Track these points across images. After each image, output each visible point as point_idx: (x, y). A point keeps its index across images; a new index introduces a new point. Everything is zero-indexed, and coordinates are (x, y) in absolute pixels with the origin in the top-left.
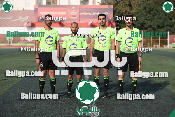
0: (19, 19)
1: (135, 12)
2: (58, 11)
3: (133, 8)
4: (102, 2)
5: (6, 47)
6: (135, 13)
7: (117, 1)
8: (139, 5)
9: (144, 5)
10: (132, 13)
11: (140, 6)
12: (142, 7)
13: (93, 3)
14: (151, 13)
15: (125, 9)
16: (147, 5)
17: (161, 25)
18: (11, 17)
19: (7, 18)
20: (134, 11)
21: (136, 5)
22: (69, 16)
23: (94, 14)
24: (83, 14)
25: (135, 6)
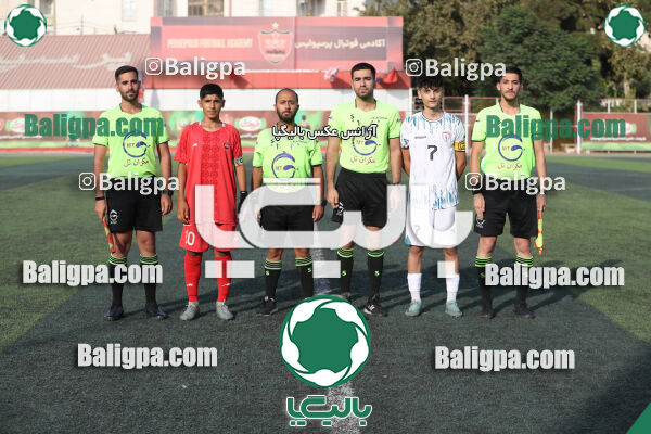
0: (102, 63)
1: (473, 38)
2: (226, 36)
3: (467, 24)
4: (366, 6)
5: (60, 152)
6: (474, 41)
7: (415, 4)
8: (487, 17)
9: (503, 15)
10: (462, 42)
11: (488, 21)
12: (494, 23)
13: (339, 10)
14: (527, 41)
15: (441, 30)
16: (512, 16)
17: (557, 79)
18: (76, 58)
19: (65, 59)
20: (468, 37)
21: (475, 16)
22: (263, 53)
23: (341, 44)
24: (306, 45)
25: (472, 20)
